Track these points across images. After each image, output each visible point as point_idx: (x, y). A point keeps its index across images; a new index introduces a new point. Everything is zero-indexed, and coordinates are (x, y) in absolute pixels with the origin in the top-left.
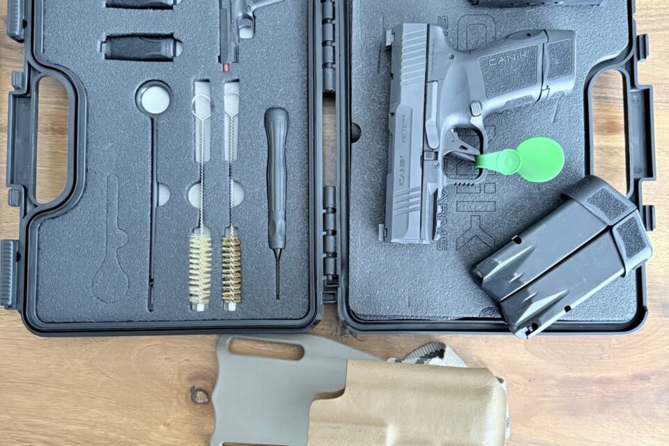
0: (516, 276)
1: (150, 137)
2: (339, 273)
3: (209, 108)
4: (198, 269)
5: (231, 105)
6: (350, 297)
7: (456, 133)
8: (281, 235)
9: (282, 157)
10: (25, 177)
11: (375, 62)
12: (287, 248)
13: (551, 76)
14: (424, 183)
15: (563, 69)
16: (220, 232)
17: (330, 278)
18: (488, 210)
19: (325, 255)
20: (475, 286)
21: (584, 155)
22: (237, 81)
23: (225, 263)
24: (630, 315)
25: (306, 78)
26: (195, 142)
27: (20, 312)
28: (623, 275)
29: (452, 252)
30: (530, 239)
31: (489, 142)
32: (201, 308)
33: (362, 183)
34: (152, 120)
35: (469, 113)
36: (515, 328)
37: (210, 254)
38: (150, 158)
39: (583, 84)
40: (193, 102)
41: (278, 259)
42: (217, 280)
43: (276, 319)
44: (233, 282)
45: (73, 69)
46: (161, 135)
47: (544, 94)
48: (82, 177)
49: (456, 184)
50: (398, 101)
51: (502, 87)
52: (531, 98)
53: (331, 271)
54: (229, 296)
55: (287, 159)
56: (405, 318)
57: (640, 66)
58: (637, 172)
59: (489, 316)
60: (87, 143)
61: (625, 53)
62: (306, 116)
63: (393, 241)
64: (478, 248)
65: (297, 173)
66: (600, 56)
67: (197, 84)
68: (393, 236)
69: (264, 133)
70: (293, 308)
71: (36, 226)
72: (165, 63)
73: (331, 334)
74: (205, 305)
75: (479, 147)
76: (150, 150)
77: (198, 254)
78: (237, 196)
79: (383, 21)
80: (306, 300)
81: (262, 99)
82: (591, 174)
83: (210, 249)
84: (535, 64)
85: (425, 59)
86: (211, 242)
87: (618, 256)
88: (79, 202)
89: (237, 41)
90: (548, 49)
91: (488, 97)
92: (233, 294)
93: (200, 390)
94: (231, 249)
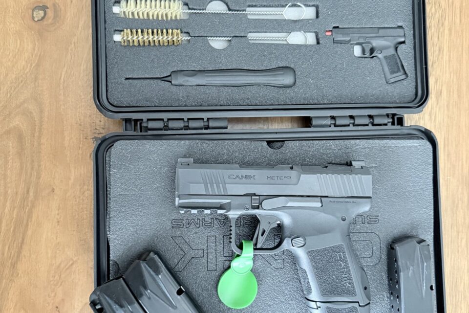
2: (150, 132)
4: (151, 7)
5: (297, 38)
7: (276, 225)
8: (184, 81)
9: (253, 82)
12: (172, 87)
14: (231, 197)
16: (185, 27)
17: (144, 125)
18: (209, 264)
19: (166, 120)
22: (318, 43)
23: (158, 32)
25: (321, 102)
32: (116, 10)
33: (231, 151)
35: (295, 236)
37: (165, 18)
40: (299, 4)
41: (162, 79)
42: (142, 24)
43: (107, 77)
44: (140, 39)
47: (313, 304)
50: (304, 172)
51: (319, 265)
52: (310, 292)
54: (127, 35)
55: (251, 87)
56: (108, 193)
64: (174, 256)
65: (239, 96)
67: (314, 9)
68: (184, 170)
69: (274, 67)
70: (117, 92)
73: (96, 129)
74: (118, 14)
75: (265, 246)
77: (165, 7)
78: (218, 44)
79: (372, 167)
80: (125, 104)
81: (302, 64)
83: (169, 18)
84: (340, 295)
86: (176, 20)
89: (351, 42)
90: (353, 307)
91: (309, 253)
92: (129, 39)
93: (45, 14)
94: (170, 37)
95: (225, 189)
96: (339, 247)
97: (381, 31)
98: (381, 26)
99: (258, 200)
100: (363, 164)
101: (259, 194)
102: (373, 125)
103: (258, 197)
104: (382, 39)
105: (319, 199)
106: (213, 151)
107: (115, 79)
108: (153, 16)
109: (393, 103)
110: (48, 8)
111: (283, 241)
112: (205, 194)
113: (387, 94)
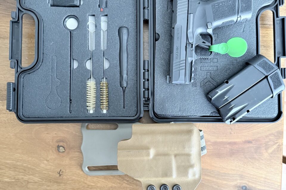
0: (226, 97)
1: (70, 40)
2: (150, 97)
3: (95, 27)
4: (90, 96)
5: (104, 26)
6: (155, 107)
7: (201, 36)
8: (125, 81)
9: (126, 48)
10: (17, 56)
11: (166, 6)
12: (128, 87)
13: (242, 12)
14: (187, 58)
15: (247, 8)
16: (99, 80)
17: (146, 99)
18: (214, 70)
19: (144, 90)
20: (208, 102)
21: (256, 46)
22: (107, 15)
23: (101, 93)
24: (275, 115)
26: (89, 41)
27: (15, 113)
28: (272, 97)
29: (198, 88)
30: (232, 82)
31: (215, 40)
32: (91, 112)
34: (71, 32)
35: (206, 27)
36: (225, 120)
37: (95, 89)
38: (70, 48)
39: (256, 15)
40: (88, 24)
41: (124, 92)
42: (98, 100)
43: (123, 117)
44: (105, 101)
45: (37, 11)
46: (74, 39)
47: (239, 19)
48: (41, 56)
49: (200, 58)
50: (175, 22)
51: (221, 16)
52: (233, 21)
53: (146, 96)
54: (103, 107)
55: (128, 49)
57: (280, 8)
58: (279, 54)
59: (214, 115)
60: (43, 42)
61: (274, 2)
62: (136, 30)
63: (173, 82)
64: (209, 86)
65: (132, 55)
66: (263, 3)
67: (90, 17)
68: (173, 80)
69: (118, 38)
70: (130, 112)
71: (22, 76)
72: (76, 8)
74: (93, 111)
75: (211, 42)
76: (70, 45)
77: (90, 89)
78: (106, 65)
80: (136, 109)
81: (117, 23)
82: (259, 54)
83: (95, 87)
84: (235, 6)
85: (188, 4)
86: (96, 84)
87: (270, 89)
88: (40, 67)
91: (215, 20)
92: (105, 106)
94: (104, 87)
95: (183, 61)
96: (212, 6)
99: (188, 44)
101: (186, 44)
105: (189, 15)
107: (124, 113)
112: (185, 70)
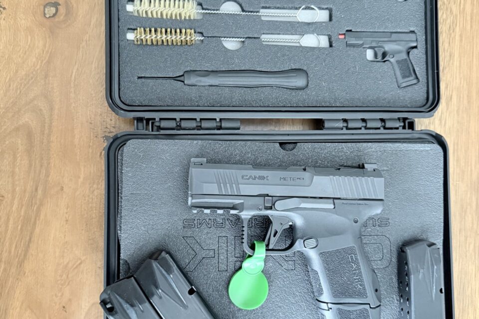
3: (308, 21)
4: (165, 6)
5: (310, 40)
7: (288, 227)
8: (197, 81)
9: (265, 83)
12: (185, 87)
13: (340, 313)
14: (243, 197)
16: (198, 27)
17: (158, 124)
18: (220, 265)
19: (178, 120)
22: (331, 46)
23: (171, 31)
25: (333, 105)
32: (130, 8)
33: (244, 152)
35: (307, 237)
37: (178, 18)
40: (313, 7)
41: (175, 79)
42: (156, 23)
43: (119, 75)
44: (153, 38)
47: (324, 306)
50: (318, 174)
51: (330, 266)
52: (321, 294)
54: (141, 34)
55: (264, 88)
56: (119, 191)
62: (302, 105)
64: (185, 256)
65: (251, 97)
67: (328, 12)
69: (287, 69)
70: (129, 91)
73: (106, 128)
74: (132, 12)
75: (277, 247)
77: (179, 7)
78: (231, 44)
79: (384, 170)
80: (137, 103)
81: (315, 67)
83: (183, 18)
84: (351, 297)
86: (190, 20)
89: (364, 46)
90: (364, 309)
91: (322, 254)
92: (142, 38)
93: (57, 10)
94: (184, 37)
95: (238, 189)
96: (351, 249)
97: (394, 35)
98: (394, 31)
99: (271, 201)
100: (375, 166)
101: (272, 195)
102: (385, 128)
103: (271, 198)
104: (395, 43)
105: (331, 201)
106: (225, 152)
107: (128, 77)
108: (167, 15)
109: (404, 107)
110: (59, 5)
111: (295, 242)
112: (218, 194)
113: (399, 98)
